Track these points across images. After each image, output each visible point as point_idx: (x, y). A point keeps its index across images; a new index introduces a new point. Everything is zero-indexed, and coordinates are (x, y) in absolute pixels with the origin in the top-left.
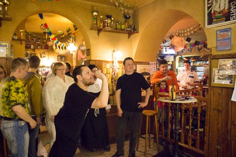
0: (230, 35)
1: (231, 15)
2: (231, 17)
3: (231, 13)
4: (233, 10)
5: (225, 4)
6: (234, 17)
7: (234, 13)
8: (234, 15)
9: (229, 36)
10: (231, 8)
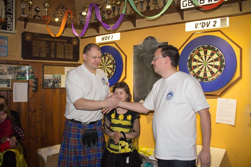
0: (7, 43)
1: (8, 26)
2: (8, 28)
3: (8, 24)
4: (10, 22)
5: (1, 13)
6: (10, 29)
7: (10, 25)
8: (10, 27)
9: (5, 44)
10: (8, 19)
